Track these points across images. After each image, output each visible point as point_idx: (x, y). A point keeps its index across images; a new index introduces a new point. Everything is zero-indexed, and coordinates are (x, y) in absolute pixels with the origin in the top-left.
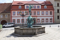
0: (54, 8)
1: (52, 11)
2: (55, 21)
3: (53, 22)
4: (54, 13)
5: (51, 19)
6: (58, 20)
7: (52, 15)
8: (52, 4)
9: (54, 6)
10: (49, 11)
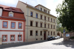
0: (26, 17)
1: (23, 22)
2: (26, 38)
3: (24, 41)
4: (25, 26)
5: (19, 36)
6: (31, 36)
7: (22, 30)
8: (24, 11)
9: (25, 14)
10: (17, 22)
